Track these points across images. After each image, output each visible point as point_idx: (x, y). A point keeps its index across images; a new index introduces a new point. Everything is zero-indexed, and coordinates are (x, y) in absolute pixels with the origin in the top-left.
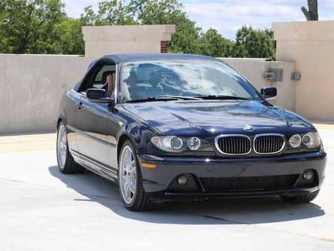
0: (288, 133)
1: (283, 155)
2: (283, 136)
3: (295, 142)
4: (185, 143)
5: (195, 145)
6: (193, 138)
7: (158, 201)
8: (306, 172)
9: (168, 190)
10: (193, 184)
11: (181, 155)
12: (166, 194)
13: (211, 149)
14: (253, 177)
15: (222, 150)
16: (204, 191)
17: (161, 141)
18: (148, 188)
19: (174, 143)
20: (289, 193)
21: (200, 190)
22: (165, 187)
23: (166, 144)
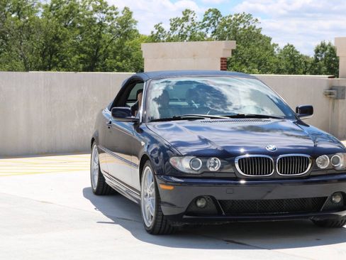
0: (315, 153)
1: (309, 177)
2: (308, 156)
3: (323, 163)
4: (204, 164)
5: (215, 165)
6: (213, 159)
7: (177, 225)
8: (334, 195)
9: (187, 213)
10: (212, 207)
11: (200, 176)
12: (185, 217)
13: (231, 170)
14: (276, 200)
15: (243, 171)
16: (224, 213)
17: (181, 162)
18: (166, 211)
19: (193, 163)
20: (315, 216)
21: (220, 213)
22: (183, 210)
23: (184, 165)
